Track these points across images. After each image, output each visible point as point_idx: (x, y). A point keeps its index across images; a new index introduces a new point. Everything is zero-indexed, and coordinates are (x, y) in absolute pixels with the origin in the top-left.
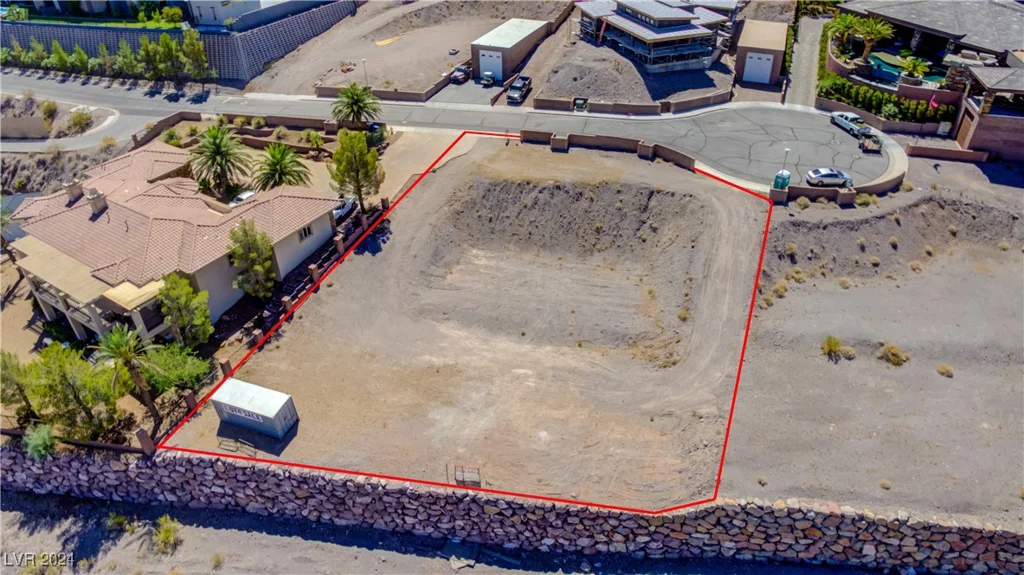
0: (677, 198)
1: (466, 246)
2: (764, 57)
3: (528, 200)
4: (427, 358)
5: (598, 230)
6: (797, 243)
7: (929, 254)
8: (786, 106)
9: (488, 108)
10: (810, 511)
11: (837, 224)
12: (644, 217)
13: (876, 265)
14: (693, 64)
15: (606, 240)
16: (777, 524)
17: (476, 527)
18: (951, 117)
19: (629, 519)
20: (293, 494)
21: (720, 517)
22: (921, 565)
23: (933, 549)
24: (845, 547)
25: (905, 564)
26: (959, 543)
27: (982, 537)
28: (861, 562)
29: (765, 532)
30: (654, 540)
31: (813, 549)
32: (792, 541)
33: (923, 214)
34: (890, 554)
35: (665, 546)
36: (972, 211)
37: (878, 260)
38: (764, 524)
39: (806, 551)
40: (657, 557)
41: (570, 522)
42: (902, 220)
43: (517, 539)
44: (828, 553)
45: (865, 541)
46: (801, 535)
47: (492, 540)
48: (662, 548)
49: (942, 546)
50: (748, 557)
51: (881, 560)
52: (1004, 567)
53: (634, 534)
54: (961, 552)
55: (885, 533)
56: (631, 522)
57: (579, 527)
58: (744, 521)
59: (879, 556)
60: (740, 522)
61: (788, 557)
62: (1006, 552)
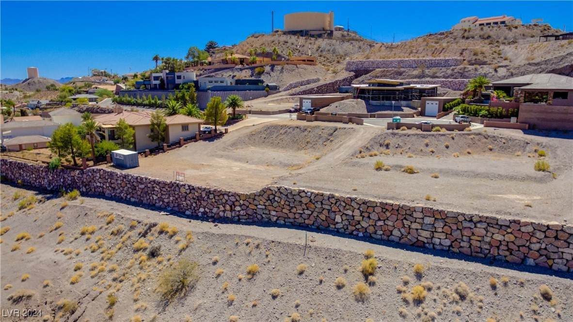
1: (250, 145)
2: (435, 102)
3: (283, 131)
4: (202, 162)
5: (308, 142)
7: (469, 153)
10: (308, 192)
11: (415, 135)
12: (329, 137)
13: (433, 152)
16: (294, 200)
17: (177, 201)
18: (516, 114)
19: (232, 195)
20: (121, 184)
21: (269, 195)
22: (366, 231)
23: (370, 219)
24: (326, 216)
25: (358, 230)
26: (382, 213)
27: (393, 209)
28: (335, 228)
29: (289, 205)
30: (242, 210)
31: (312, 218)
32: (302, 212)
33: (471, 139)
34: (350, 222)
35: (247, 214)
36: (504, 141)
37: (434, 150)
38: (288, 199)
39: (308, 219)
40: (244, 221)
41: (210, 198)
42: (456, 138)
43: (191, 208)
44: (319, 221)
45: (335, 212)
46: (305, 207)
47: (182, 209)
48: (245, 215)
49: (374, 216)
50: (282, 222)
51: (345, 227)
52: (409, 233)
53: (234, 205)
54: (384, 221)
55: (345, 207)
56: (233, 197)
57: (213, 200)
58: (279, 197)
59: (344, 224)
60: (278, 198)
61: (300, 223)
62: (407, 220)
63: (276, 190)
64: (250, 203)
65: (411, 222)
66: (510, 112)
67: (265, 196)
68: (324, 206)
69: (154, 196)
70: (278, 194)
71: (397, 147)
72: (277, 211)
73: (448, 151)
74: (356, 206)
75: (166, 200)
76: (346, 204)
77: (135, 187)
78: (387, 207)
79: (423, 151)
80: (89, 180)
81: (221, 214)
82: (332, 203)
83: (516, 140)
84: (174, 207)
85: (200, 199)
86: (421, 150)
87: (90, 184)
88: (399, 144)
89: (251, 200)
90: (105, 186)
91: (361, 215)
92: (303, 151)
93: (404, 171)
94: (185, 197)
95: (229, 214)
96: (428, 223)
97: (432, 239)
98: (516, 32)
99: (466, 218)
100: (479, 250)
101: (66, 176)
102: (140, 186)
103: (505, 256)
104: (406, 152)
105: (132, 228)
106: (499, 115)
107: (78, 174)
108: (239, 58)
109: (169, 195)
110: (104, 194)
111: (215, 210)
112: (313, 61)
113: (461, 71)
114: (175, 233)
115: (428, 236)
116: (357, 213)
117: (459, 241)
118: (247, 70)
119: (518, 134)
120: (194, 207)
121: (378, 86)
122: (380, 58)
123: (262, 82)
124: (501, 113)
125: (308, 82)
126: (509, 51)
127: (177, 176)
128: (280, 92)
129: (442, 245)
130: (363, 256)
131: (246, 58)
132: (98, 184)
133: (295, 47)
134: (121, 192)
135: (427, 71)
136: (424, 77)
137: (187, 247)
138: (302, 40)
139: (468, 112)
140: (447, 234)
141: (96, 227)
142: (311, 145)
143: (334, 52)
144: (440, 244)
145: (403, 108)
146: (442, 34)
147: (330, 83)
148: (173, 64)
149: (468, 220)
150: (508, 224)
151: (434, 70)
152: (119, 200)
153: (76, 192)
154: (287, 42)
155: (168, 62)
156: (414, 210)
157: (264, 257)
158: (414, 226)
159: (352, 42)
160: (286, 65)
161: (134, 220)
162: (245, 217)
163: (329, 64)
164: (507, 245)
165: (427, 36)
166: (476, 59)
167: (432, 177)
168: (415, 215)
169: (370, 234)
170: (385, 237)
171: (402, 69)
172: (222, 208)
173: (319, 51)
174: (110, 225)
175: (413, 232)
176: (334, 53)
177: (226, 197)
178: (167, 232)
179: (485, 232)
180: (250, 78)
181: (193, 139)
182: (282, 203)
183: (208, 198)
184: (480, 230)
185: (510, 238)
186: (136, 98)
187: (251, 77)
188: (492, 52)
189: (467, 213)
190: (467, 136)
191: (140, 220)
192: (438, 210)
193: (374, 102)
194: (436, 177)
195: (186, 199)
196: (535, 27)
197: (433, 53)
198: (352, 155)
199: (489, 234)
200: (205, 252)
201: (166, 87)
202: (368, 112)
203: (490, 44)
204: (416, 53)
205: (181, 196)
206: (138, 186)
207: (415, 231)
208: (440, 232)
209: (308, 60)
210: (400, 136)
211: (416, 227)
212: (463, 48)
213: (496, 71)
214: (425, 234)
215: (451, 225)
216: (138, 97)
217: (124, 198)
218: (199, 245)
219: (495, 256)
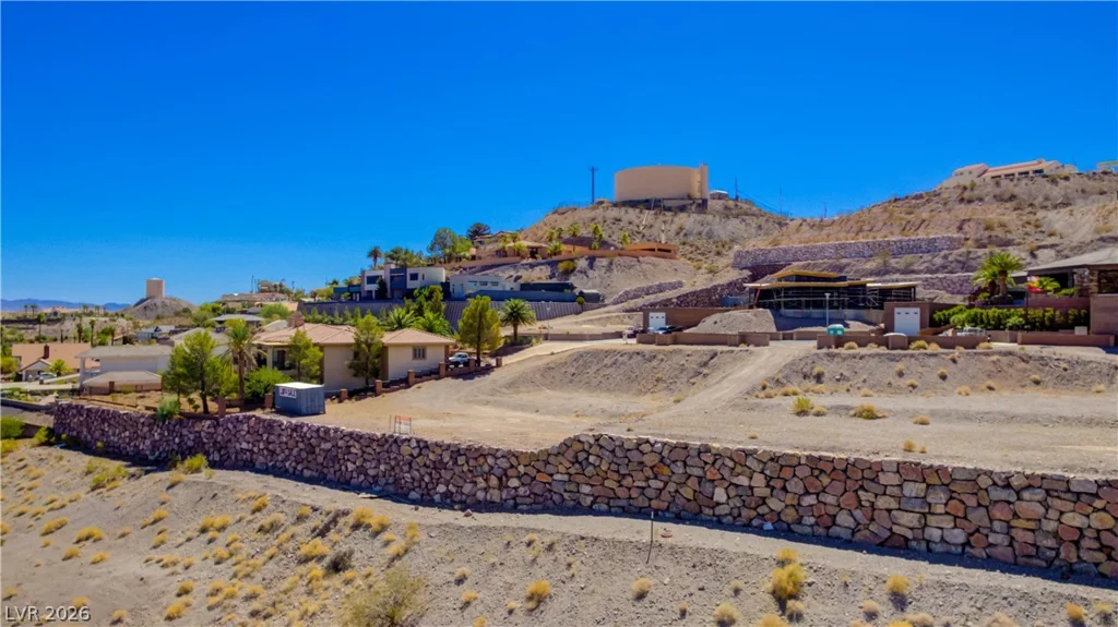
1: (544, 388)
2: (912, 310)
5: (658, 380)
11: (876, 355)
12: (702, 369)
13: (914, 387)
16: (627, 460)
17: (393, 473)
18: (1084, 320)
19: (503, 457)
20: (286, 443)
21: (576, 452)
22: (780, 520)
23: (787, 492)
24: (695, 491)
25: (761, 516)
26: (812, 479)
27: (834, 469)
28: (714, 515)
29: (618, 472)
30: (523, 485)
31: (665, 496)
32: (644, 484)
33: (994, 362)
34: (744, 501)
35: (532, 493)
36: (1064, 365)
37: (916, 383)
38: (615, 460)
39: (658, 497)
40: (525, 507)
41: (459, 463)
42: (960, 361)
43: (420, 486)
44: (680, 501)
45: (713, 481)
46: (649, 473)
47: (402, 488)
48: (529, 496)
49: (795, 486)
50: (605, 507)
51: (736, 512)
52: (872, 519)
53: (507, 476)
54: (818, 494)
55: (733, 469)
56: (504, 460)
57: (465, 468)
58: (598, 456)
59: (732, 505)
60: (595, 457)
61: (641, 508)
62: (866, 491)
63: (592, 441)
64: (539, 471)
65: (876, 495)
66: (1071, 317)
67: (570, 454)
68: (689, 471)
69: (349, 464)
70: (595, 450)
71: (838, 380)
72: (592, 486)
73: (945, 384)
74: (757, 467)
75: (372, 472)
76: (735, 463)
77: (314, 447)
78: (821, 465)
79: (894, 384)
80: (226, 438)
81: (480, 495)
82: (706, 463)
83: (1090, 362)
84: (387, 484)
85: (439, 465)
86: (890, 383)
87: (229, 445)
88: (842, 375)
89: (540, 465)
90: (255, 449)
91: (768, 486)
92: (648, 396)
93: (855, 415)
94: (410, 464)
95: (495, 495)
96: (913, 495)
97: (923, 529)
98: (1067, 187)
99: (996, 479)
100: (1033, 551)
101: (185, 432)
102: (323, 446)
103: (1097, 565)
104: (859, 388)
105: (300, 519)
106: (1047, 323)
107: (209, 427)
108: (529, 247)
109: (379, 460)
110: (254, 465)
111: (467, 488)
112: (669, 251)
113: (961, 259)
114: (383, 528)
115: (915, 523)
116: (759, 480)
117: (985, 531)
118: (543, 267)
119: (1095, 354)
120: (427, 484)
121: (797, 281)
122: (800, 242)
123: (571, 287)
124: (1052, 319)
125: (661, 288)
126: (1057, 219)
127: (397, 425)
128: (605, 306)
129: (947, 542)
130: (774, 563)
131: (541, 247)
132: (244, 445)
133: (636, 229)
134: (287, 459)
135: (893, 262)
136: (887, 272)
137: (406, 551)
138: (647, 216)
139: (982, 322)
140: (956, 517)
141: (230, 519)
142: (665, 385)
143: (710, 236)
144: (943, 539)
145: (849, 322)
146: (921, 197)
147: (702, 291)
148: (404, 260)
149: (1000, 483)
150: (1093, 490)
151: (908, 258)
152: (280, 472)
153: (200, 460)
154: (620, 220)
155: (395, 256)
156: (879, 468)
157: (563, 567)
158: (882, 503)
159: (744, 217)
160: (618, 258)
161: (305, 505)
162: (528, 500)
163: (700, 257)
164: (1098, 539)
165: (890, 202)
166: (990, 236)
167: (916, 423)
168: (883, 479)
169: (789, 525)
170: (820, 531)
171: (844, 261)
172: (482, 483)
173: (682, 234)
174: (258, 514)
175: (882, 517)
176: (710, 238)
177: (490, 460)
178: (369, 526)
179: (1042, 510)
180: (549, 281)
181: (434, 374)
182: (604, 467)
183: (455, 463)
184: (1031, 505)
185: (1100, 521)
186: (333, 315)
187: (551, 278)
188: (1020, 223)
189: (997, 470)
190: (984, 358)
191: (317, 505)
192: (931, 467)
193: (790, 312)
194: (923, 423)
195: (411, 467)
196: (1106, 177)
197: (904, 229)
198: (748, 393)
199: (1053, 514)
200: (442, 561)
201: (389, 295)
202: (778, 329)
203: (1015, 209)
204: (871, 230)
205: (401, 463)
206: (319, 446)
207: (885, 514)
208: (940, 514)
209: (659, 250)
210: (844, 359)
211: (887, 506)
212: (963, 218)
213: (1033, 255)
214: (908, 519)
215: (963, 497)
216: (336, 314)
217: (291, 470)
218: (430, 549)
219: (1071, 564)
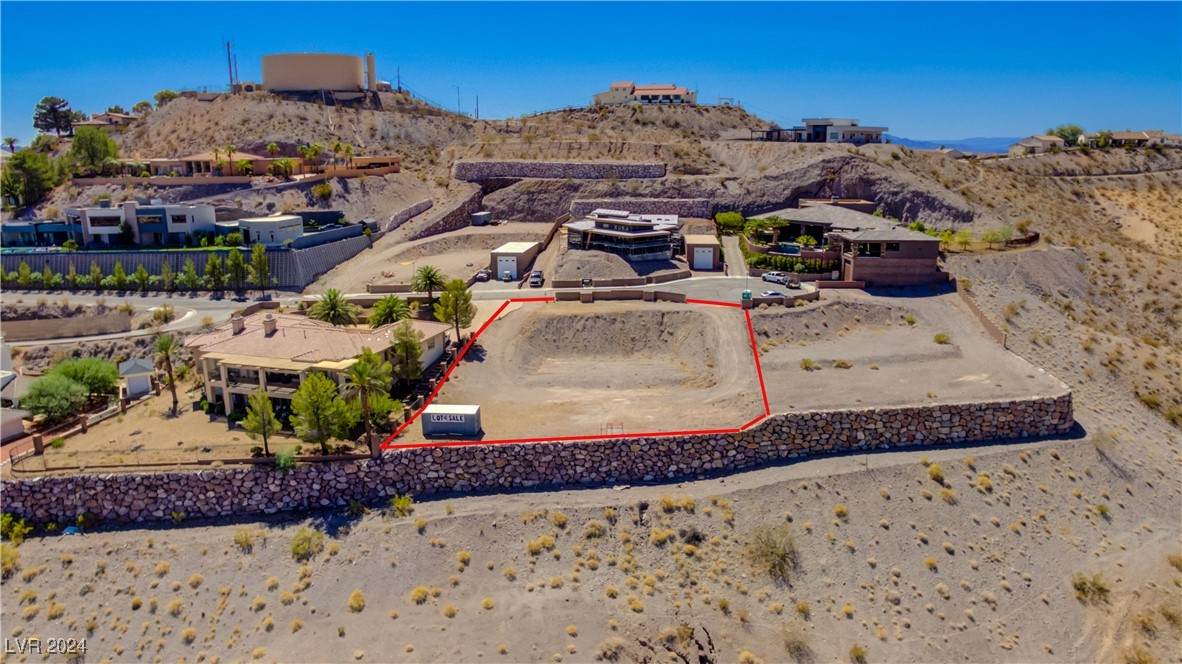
0: (681, 314)
2: (707, 249)
3: (579, 326)
4: (549, 401)
5: (633, 339)
6: (766, 326)
7: (847, 329)
8: (730, 277)
9: (518, 290)
10: (822, 413)
11: (787, 314)
12: (662, 328)
13: (817, 334)
14: (660, 255)
15: (639, 345)
16: (807, 426)
17: (625, 466)
20: (495, 464)
21: (774, 427)
22: (891, 442)
23: (893, 428)
24: (847, 436)
25: (882, 442)
26: (904, 420)
27: (914, 413)
28: (858, 446)
29: (802, 434)
30: (738, 453)
31: (831, 441)
32: (818, 438)
34: (873, 436)
35: (746, 457)
38: (799, 427)
39: (827, 443)
40: (742, 466)
41: (686, 448)
43: (653, 470)
45: (856, 429)
47: (636, 475)
48: (744, 459)
49: (897, 425)
50: (796, 457)
51: (869, 443)
52: (930, 433)
53: (726, 450)
54: (907, 427)
55: (866, 421)
56: (723, 440)
58: (788, 427)
59: (867, 439)
62: (928, 421)
64: (749, 443)
65: (932, 422)
66: (830, 264)
67: (770, 429)
68: (843, 426)
69: (577, 468)
70: (786, 424)
71: (778, 334)
72: (787, 444)
74: (879, 418)
75: (604, 469)
76: (867, 418)
77: (531, 462)
78: (908, 412)
79: (808, 334)
80: (401, 473)
81: (707, 466)
82: (852, 420)
84: (621, 474)
86: (805, 334)
88: (777, 330)
89: (750, 439)
91: (884, 427)
92: (636, 355)
94: (641, 456)
95: (718, 464)
96: (946, 419)
97: (950, 433)
98: (710, 119)
99: (977, 408)
100: (989, 434)
103: (1008, 434)
104: (792, 339)
105: (613, 519)
109: (609, 460)
110: (452, 489)
111: (696, 463)
114: (693, 505)
115: (947, 432)
116: (880, 425)
117: (973, 430)
120: (660, 467)
123: (343, 216)
124: (821, 266)
126: (718, 150)
128: (383, 234)
129: (959, 437)
133: (326, 129)
134: (499, 476)
135: (621, 185)
138: (330, 113)
140: (962, 426)
141: (550, 537)
142: (642, 344)
147: (457, 210)
153: (405, 499)
154: (305, 119)
156: (933, 410)
159: (431, 117)
161: (601, 508)
162: (744, 462)
163: (416, 166)
164: (1009, 424)
166: (684, 164)
167: (872, 369)
169: (896, 443)
170: (908, 443)
171: (577, 181)
172: (707, 457)
174: (568, 527)
175: (934, 432)
176: (412, 142)
178: (679, 508)
179: (992, 417)
181: (453, 360)
182: (793, 432)
183: (683, 449)
185: (1010, 417)
186: (66, 273)
187: (311, 206)
188: (696, 151)
189: (977, 403)
191: (613, 505)
192: (953, 406)
193: (636, 258)
195: (643, 459)
197: (610, 152)
199: (995, 418)
200: (764, 512)
201: (137, 240)
202: (637, 276)
203: (685, 136)
205: (633, 458)
206: (537, 459)
207: (936, 430)
208: (957, 426)
211: (936, 426)
213: (724, 185)
215: (965, 417)
